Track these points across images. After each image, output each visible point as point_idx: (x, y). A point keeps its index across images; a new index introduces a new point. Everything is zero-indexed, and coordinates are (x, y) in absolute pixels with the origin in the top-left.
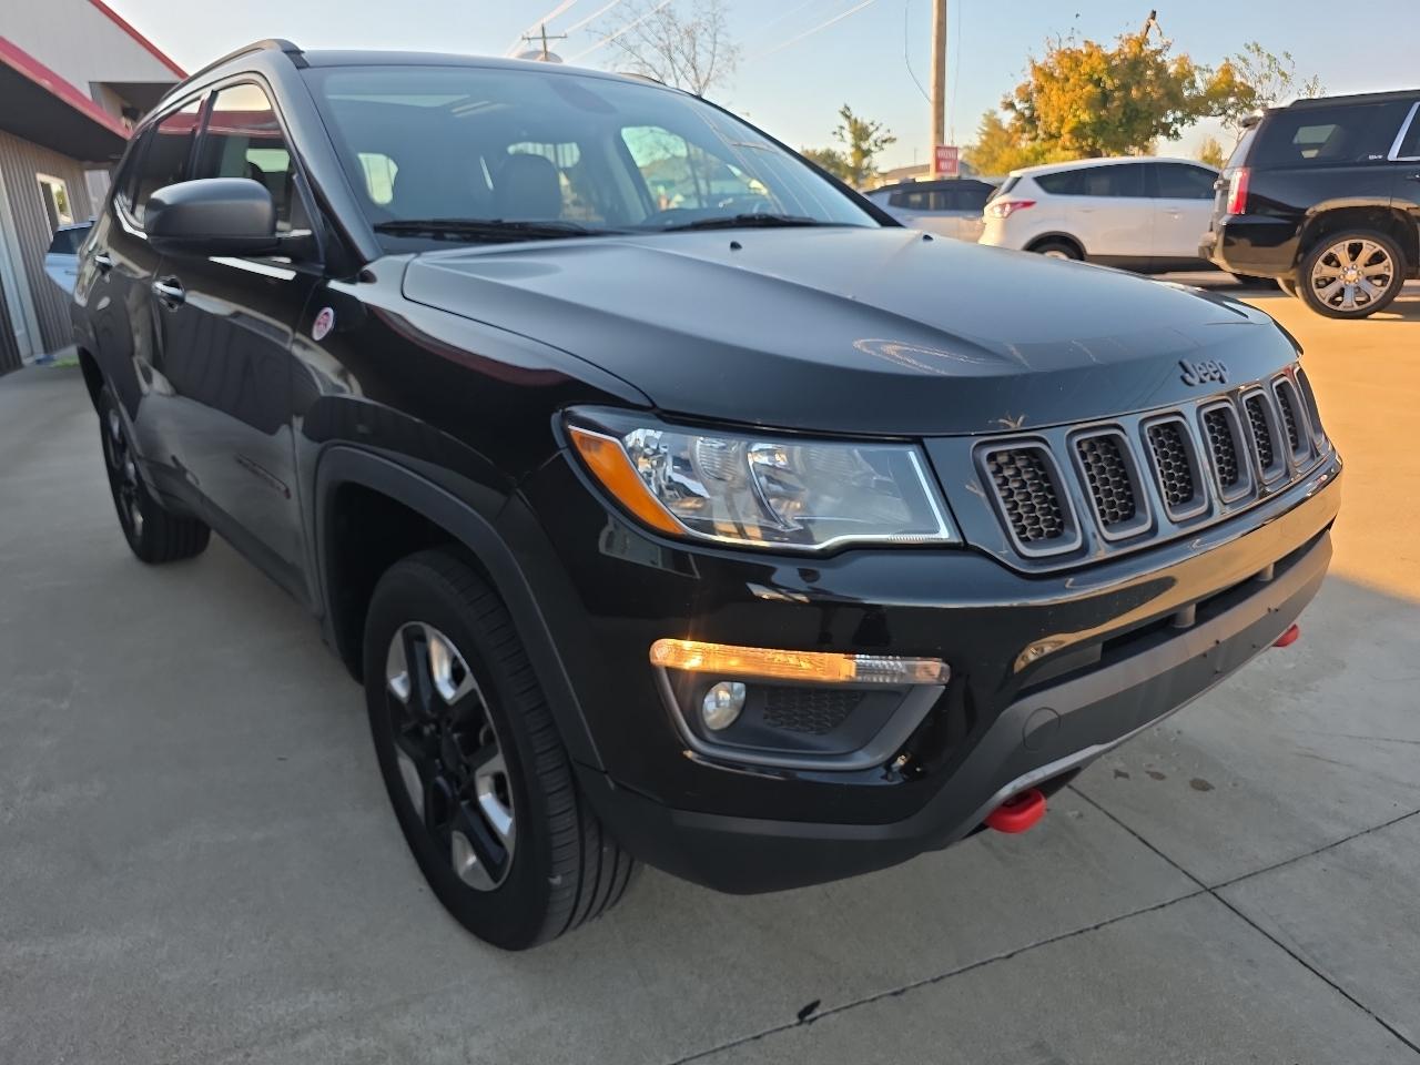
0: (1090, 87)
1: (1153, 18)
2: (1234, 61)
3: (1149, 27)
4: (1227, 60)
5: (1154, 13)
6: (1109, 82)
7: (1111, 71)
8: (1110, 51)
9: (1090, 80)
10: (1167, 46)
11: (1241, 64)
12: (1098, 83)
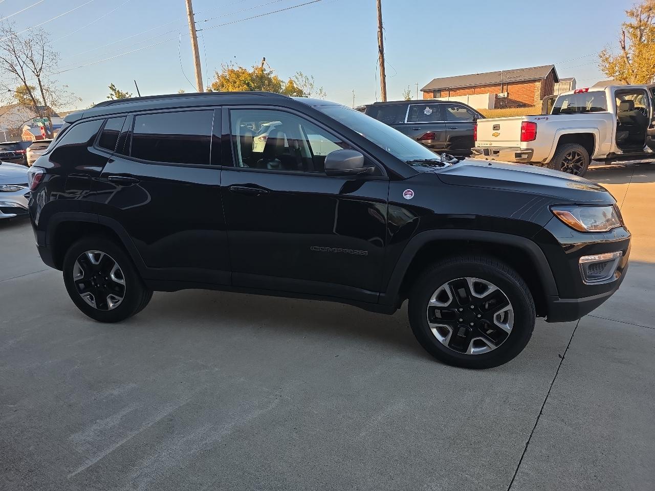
0: (245, 86)
1: (264, 60)
2: (294, 79)
3: (263, 64)
4: (290, 78)
5: (264, 58)
6: (253, 85)
7: (253, 80)
8: (251, 72)
9: (245, 83)
10: (271, 72)
11: (296, 80)
12: (248, 84)
